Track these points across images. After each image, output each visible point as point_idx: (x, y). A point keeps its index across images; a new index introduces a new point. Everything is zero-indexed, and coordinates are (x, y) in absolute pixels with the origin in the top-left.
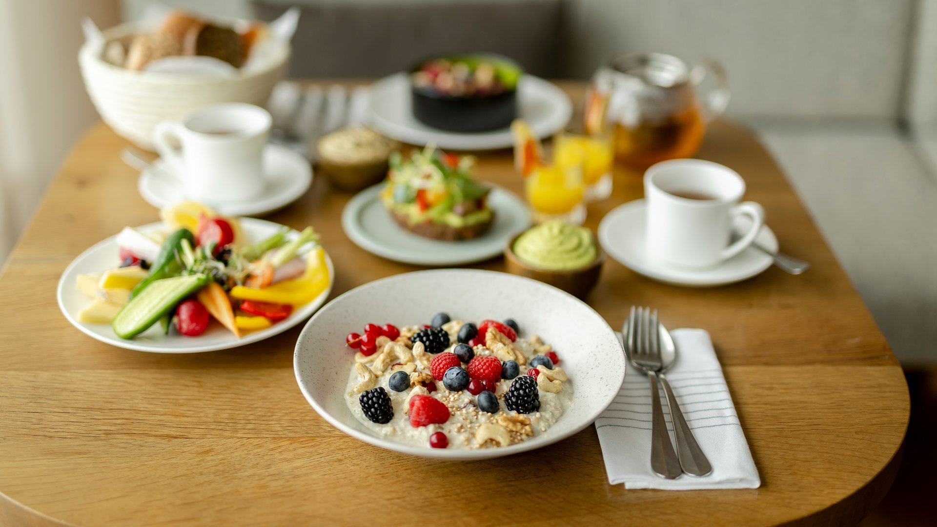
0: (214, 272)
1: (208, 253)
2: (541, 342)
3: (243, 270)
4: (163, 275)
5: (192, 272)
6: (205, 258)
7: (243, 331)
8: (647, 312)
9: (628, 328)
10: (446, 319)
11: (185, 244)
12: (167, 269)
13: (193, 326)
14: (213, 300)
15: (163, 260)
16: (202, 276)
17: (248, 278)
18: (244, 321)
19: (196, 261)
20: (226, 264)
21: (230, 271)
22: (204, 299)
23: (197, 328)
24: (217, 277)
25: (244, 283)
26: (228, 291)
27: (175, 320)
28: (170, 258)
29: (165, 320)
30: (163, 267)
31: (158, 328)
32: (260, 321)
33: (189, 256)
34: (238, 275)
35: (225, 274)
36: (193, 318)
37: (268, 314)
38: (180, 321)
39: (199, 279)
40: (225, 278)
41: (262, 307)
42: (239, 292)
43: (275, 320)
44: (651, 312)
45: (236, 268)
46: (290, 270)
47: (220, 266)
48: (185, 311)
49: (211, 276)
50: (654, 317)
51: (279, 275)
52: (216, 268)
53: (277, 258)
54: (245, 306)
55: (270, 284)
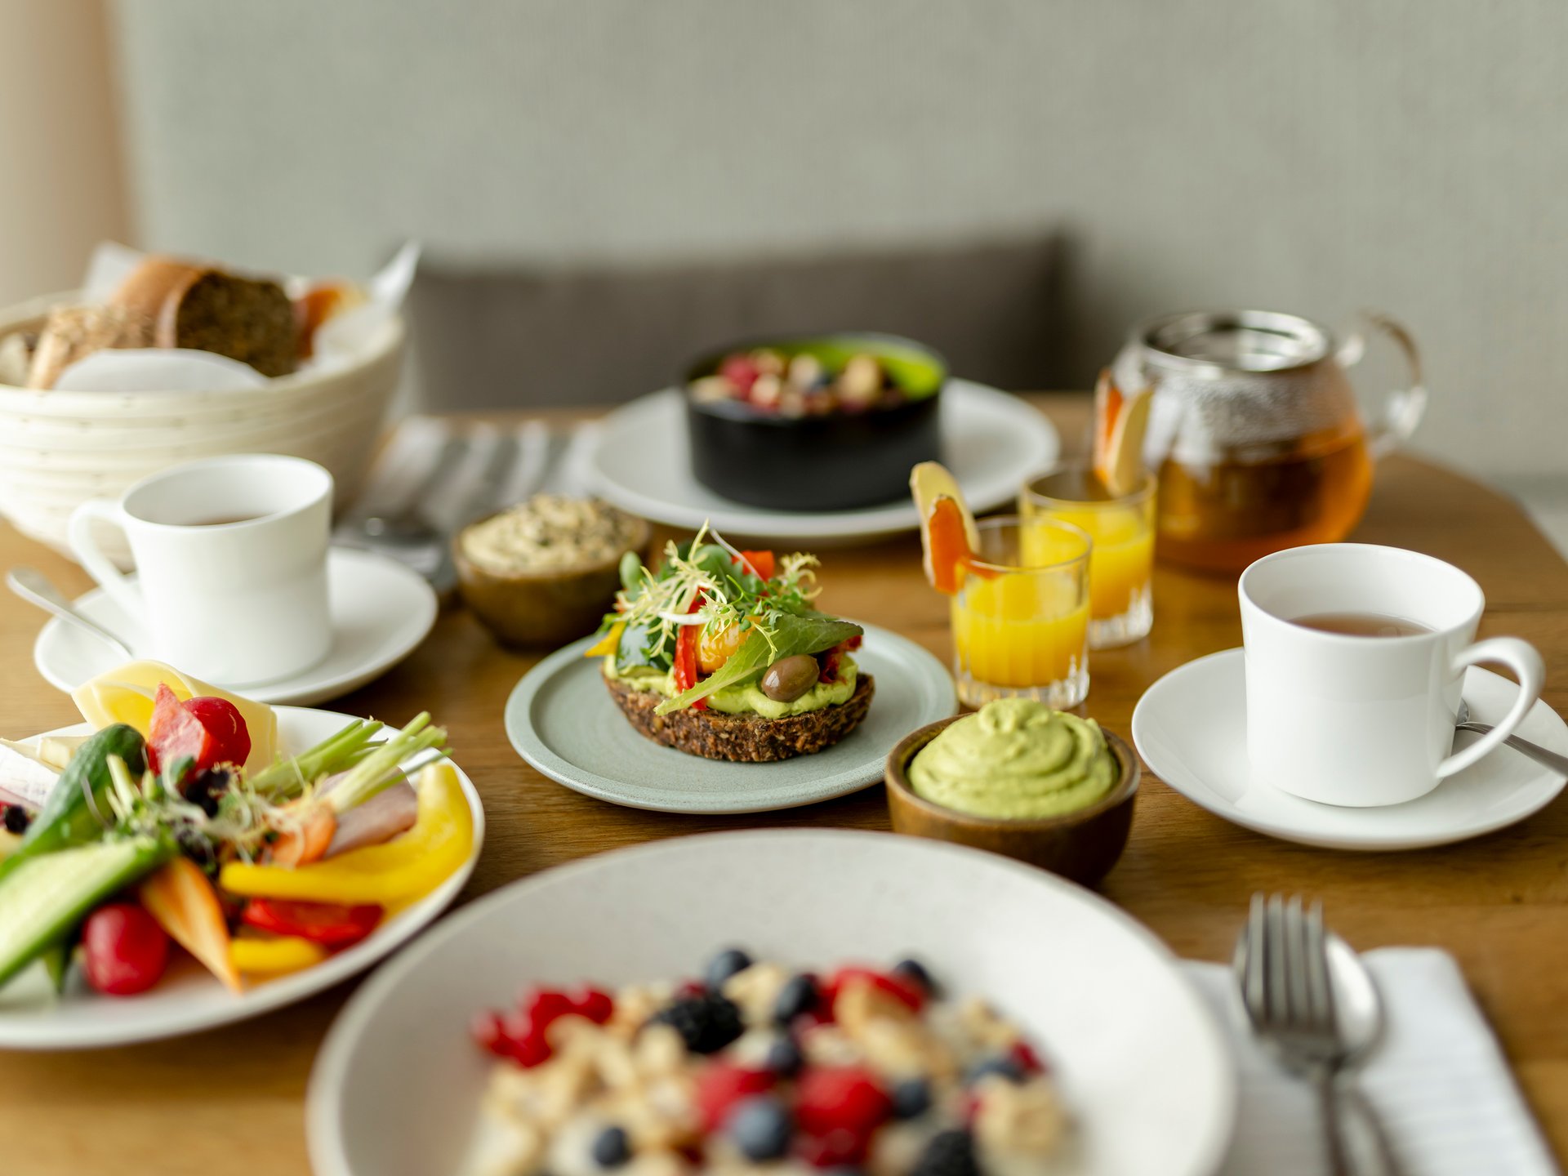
0: (180, 829)
1: (169, 783)
2: (991, 1014)
3: (254, 823)
4: (56, 842)
5: (128, 832)
6: (160, 797)
7: (251, 977)
8: (1294, 910)
9: (1247, 954)
10: (741, 962)
11: (115, 765)
12: (66, 829)
13: (124, 971)
14: (177, 903)
15: (58, 807)
16: (146, 843)
17: (271, 840)
18: (253, 952)
19: (136, 807)
20: (212, 810)
21: (223, 827)
22: (156, 900)
23: (134, 974)
24: (189, 840)
25: (257, 858)
26: (213, 879)
27: (80, 957)
28: (76, 804)
29: (55, 956)
30: (56, 825)
31: (38, 977)
32: (289, 950)
33: (123, 794)
34: (243, 836)
35: (209, 836)
36: (123, 949)
37: (314, 930)
38: (92, 959)
39: (139, 851)
40: (207, 844)
41: (301, 913)
42: (239, 877)
43: (333, 946)
44: (1305, 907)
45: (238, 819)
46: (377, 818)
47: (197, 814)
48: (102, 933)
49: (171, 840)
50: (1314, 920)
51: (349, 833)
52: (187, 820)
53: (342, 790)
54: (256, 913)
55: (322, 857)
